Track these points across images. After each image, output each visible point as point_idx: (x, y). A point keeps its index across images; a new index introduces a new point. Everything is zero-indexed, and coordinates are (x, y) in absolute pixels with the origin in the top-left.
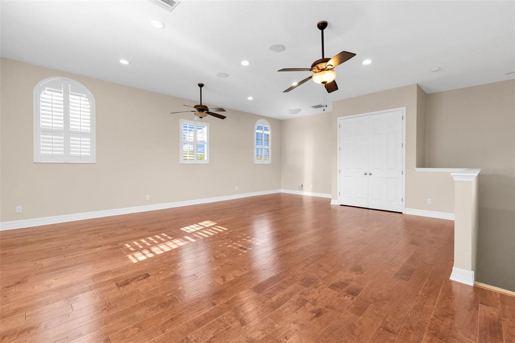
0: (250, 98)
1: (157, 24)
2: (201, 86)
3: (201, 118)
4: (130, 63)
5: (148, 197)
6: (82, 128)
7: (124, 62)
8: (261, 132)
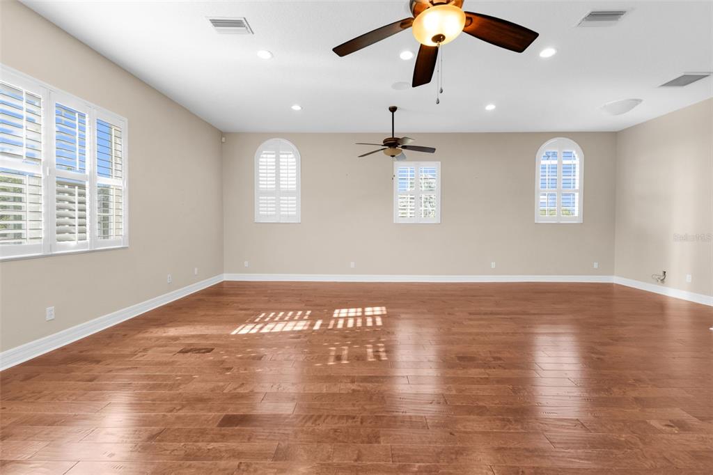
0: (490, 107)
1: (264, 55)
2: (393, 109)
3: (393, 156)
4: (302, 108)
5: (352, 264)
6: (289, 186)
7: (296, 108)
8: (555, 162)
